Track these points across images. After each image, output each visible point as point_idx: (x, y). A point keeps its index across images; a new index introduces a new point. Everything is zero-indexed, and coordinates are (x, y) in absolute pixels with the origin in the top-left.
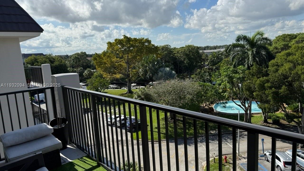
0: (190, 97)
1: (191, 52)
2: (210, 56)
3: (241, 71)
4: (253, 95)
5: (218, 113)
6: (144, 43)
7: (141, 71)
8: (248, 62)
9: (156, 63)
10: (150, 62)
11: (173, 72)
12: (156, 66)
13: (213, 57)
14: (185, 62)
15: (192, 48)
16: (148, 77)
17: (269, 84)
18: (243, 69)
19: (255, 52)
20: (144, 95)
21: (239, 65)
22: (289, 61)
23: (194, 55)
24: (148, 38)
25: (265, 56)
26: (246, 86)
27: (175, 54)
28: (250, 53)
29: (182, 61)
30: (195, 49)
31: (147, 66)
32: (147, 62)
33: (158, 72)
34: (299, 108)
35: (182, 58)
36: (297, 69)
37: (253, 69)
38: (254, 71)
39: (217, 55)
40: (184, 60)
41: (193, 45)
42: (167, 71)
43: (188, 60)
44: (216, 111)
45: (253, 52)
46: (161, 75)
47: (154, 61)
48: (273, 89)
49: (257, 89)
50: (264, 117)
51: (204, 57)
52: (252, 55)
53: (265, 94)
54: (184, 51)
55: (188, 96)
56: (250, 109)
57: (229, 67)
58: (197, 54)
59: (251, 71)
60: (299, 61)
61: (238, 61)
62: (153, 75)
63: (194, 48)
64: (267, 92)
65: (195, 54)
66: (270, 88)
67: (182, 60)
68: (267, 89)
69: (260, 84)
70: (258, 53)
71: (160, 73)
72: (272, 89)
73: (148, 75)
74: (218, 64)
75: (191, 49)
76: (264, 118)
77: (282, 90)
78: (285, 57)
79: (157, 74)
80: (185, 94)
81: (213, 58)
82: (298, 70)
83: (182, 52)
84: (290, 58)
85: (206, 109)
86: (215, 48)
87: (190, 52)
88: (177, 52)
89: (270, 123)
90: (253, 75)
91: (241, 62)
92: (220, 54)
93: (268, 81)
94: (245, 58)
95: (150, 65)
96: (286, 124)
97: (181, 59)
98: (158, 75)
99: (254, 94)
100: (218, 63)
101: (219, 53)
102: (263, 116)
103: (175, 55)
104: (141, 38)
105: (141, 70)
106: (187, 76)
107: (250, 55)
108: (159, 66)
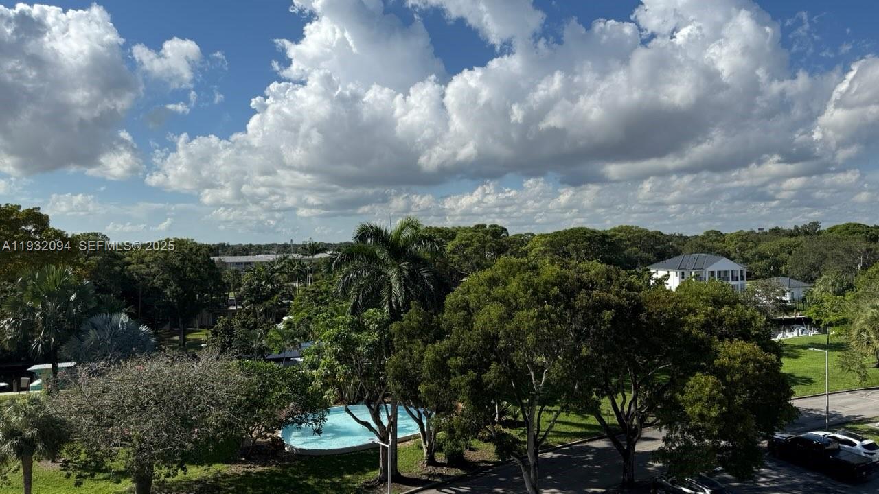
0: (224, 414)
1: (187, 262)
2: (246, 277)
3: (376, 323)
4: (419, 392)
5: (296, 454)
6: (18, 222)
7: (7, 327)
8: (390, 299)
9: (73, 297)
10: (51, 295)
11: (143, 328)
12: (75, 306)
13: (257, 279)
14: (168, 293)
15: (191, 249)
16: (37, 347)
17: (460, 360)
18: (380, 318)
19: (406, 273)
20: (36, 424)
21: (367, 307)
22: (495, 299)
23: (197, 272)
24: (39, 208)
25: (432, 283)
26: (395, 367)
27: (129, 264)
28: (393, 274)
29: (156, 288)
30: (200, 254)
31: (33, 310)
32: (38, 293)
33: (82, 328)
34: (496, 414)
35: (155, 281)
36: (515, 320)
37: (409, 319)
38: (414, 324)
39: (267, 272)
40: (165, 285)
41: (192, 240)
42: (122, 324)
43: (176, 285)
44: (292, 448)
45: (400, 270)
46: (96, 340)
47: (66, 288)
48: (470, 372)
49: (426, 374)
50: (427, 448)
51: (229, 276)
52: (400, 279)
53: (447, 386)
54: (166, 258)
55: (215, 411)
56: (394, 432)
57: (316, 311)
58: (206, 269)
59: (404, 323)
60: (521, 300)
61: (362, 296)
62: (61, 341)
63: (197, 250)
64: (454, 382)
65: (201, 267)
66: (463, 370)
67: (158, 284)
68: (454, 374)
69: (435, 361)
70: (413, 275)
71: (91, 332)
72: (466, 373)
73: (38, 342)
74: (273, 300)
75: (186, 251)
76: (428, 453)
77: (488, 376)
78: (485, 288)
79: (78, 336)
80: (201, 405)
81: (256, 282)
82: (520, 322)
83: (155, 260)
84: (498, 291)
85: (261, 446)
86: (247, 250)
87: (183, 260)
88: (139, 258)
89: (442, 465)
90: (410, 336)
91: (372, 299)
92: (278, 269)
93: (453, 351)
94: (380, 287)
95: (49, 304)
96: (478, 460)
97: (154, 283)
98: (82, 340)
99: (422, 388)
100: (271, 297)
101: (272, 267)
102: (424, 446)
103: (130, 267)
104: (7, 205)
105: (8, 322)
106: (172, 336)
107: (393, 280)
108: (84, 306)
